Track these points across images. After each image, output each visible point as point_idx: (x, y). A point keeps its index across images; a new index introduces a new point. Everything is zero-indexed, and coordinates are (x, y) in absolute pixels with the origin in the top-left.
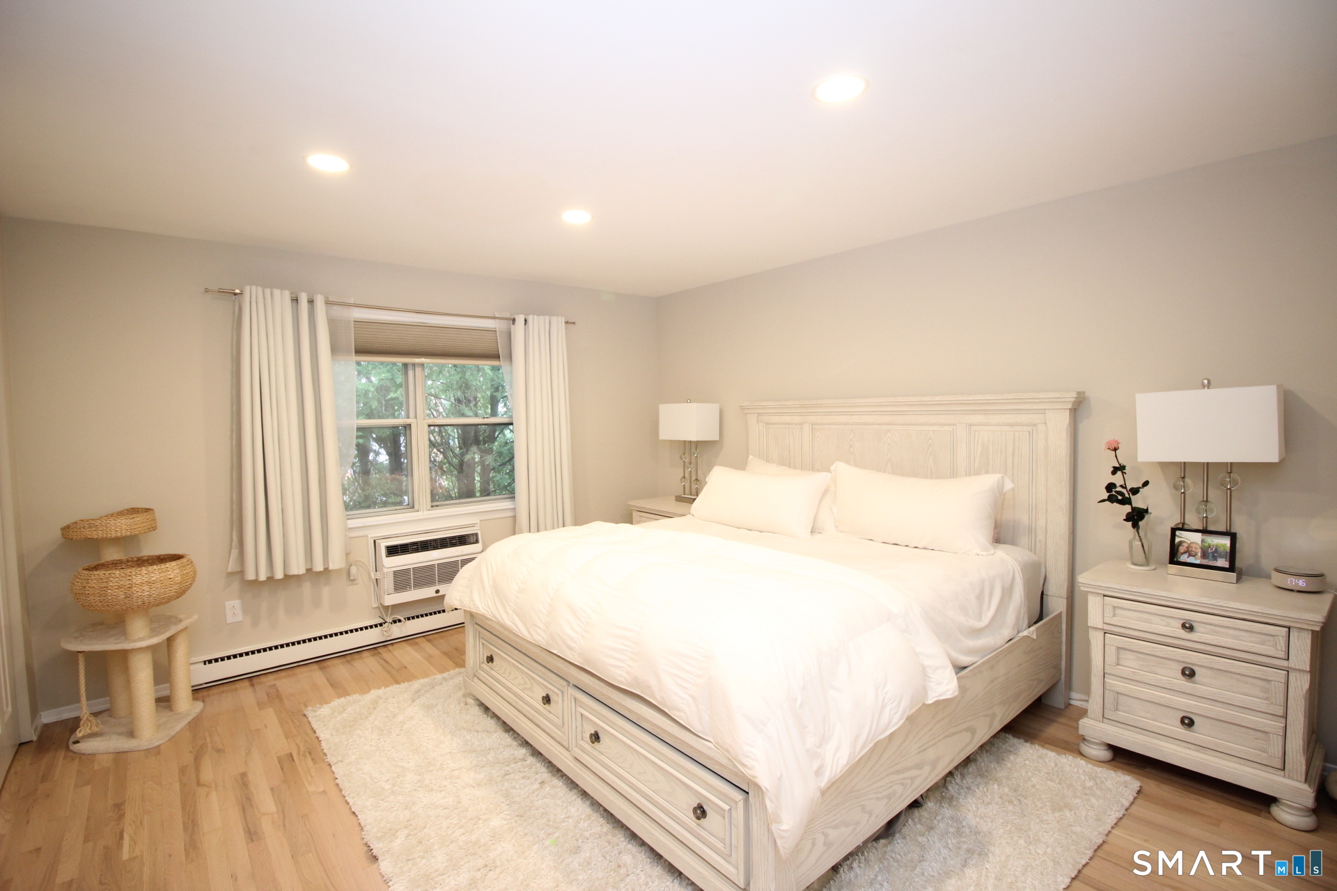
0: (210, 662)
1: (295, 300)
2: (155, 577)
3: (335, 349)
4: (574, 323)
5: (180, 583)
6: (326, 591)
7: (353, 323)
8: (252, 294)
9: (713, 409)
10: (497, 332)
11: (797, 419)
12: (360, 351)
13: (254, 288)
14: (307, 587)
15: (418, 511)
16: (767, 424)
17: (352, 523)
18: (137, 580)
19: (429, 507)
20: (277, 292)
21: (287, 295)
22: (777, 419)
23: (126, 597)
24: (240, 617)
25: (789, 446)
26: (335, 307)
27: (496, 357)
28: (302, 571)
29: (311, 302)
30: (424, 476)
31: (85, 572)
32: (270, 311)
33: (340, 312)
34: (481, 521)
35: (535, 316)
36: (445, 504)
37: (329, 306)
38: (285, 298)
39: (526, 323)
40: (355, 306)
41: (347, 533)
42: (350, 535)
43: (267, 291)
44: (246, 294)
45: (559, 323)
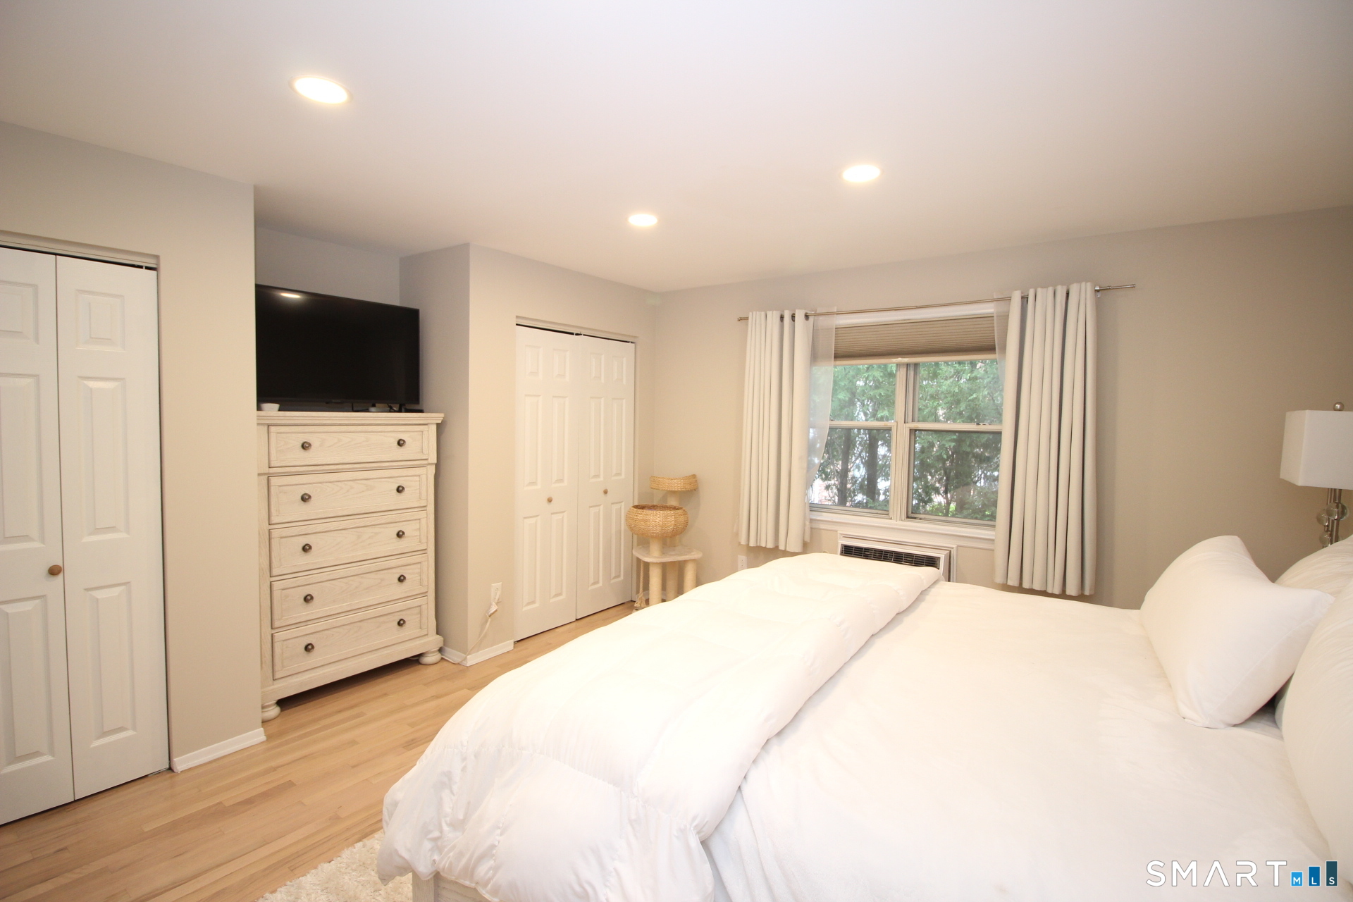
1: (782, 318)
3: (813, 359)
4: (1133, 287)
5: (674, 526)
7: (834, 330)
8: (756, 317)
10: (995, 318)
12: (837, 357)
13: (755, 313)
15: (891, 519)
19: (905, 517)
20: (769, 313)
21: (776, 315)
23: (645, 528)
26: (821, 318)
29: (793, 317)
30: (900, 483)
32: (763, 329)
33: (824, 322)
34: (958, 546)
35: (1039, 290)
36: (925, 519)
37: (816, 318)
38: (774, 317)
39: (1025, 299)
40: (838, 313)
41: (808, 523)
42: (822, 526)
43: (763, 313)
44: (750, 318)
45: (1083, 294)
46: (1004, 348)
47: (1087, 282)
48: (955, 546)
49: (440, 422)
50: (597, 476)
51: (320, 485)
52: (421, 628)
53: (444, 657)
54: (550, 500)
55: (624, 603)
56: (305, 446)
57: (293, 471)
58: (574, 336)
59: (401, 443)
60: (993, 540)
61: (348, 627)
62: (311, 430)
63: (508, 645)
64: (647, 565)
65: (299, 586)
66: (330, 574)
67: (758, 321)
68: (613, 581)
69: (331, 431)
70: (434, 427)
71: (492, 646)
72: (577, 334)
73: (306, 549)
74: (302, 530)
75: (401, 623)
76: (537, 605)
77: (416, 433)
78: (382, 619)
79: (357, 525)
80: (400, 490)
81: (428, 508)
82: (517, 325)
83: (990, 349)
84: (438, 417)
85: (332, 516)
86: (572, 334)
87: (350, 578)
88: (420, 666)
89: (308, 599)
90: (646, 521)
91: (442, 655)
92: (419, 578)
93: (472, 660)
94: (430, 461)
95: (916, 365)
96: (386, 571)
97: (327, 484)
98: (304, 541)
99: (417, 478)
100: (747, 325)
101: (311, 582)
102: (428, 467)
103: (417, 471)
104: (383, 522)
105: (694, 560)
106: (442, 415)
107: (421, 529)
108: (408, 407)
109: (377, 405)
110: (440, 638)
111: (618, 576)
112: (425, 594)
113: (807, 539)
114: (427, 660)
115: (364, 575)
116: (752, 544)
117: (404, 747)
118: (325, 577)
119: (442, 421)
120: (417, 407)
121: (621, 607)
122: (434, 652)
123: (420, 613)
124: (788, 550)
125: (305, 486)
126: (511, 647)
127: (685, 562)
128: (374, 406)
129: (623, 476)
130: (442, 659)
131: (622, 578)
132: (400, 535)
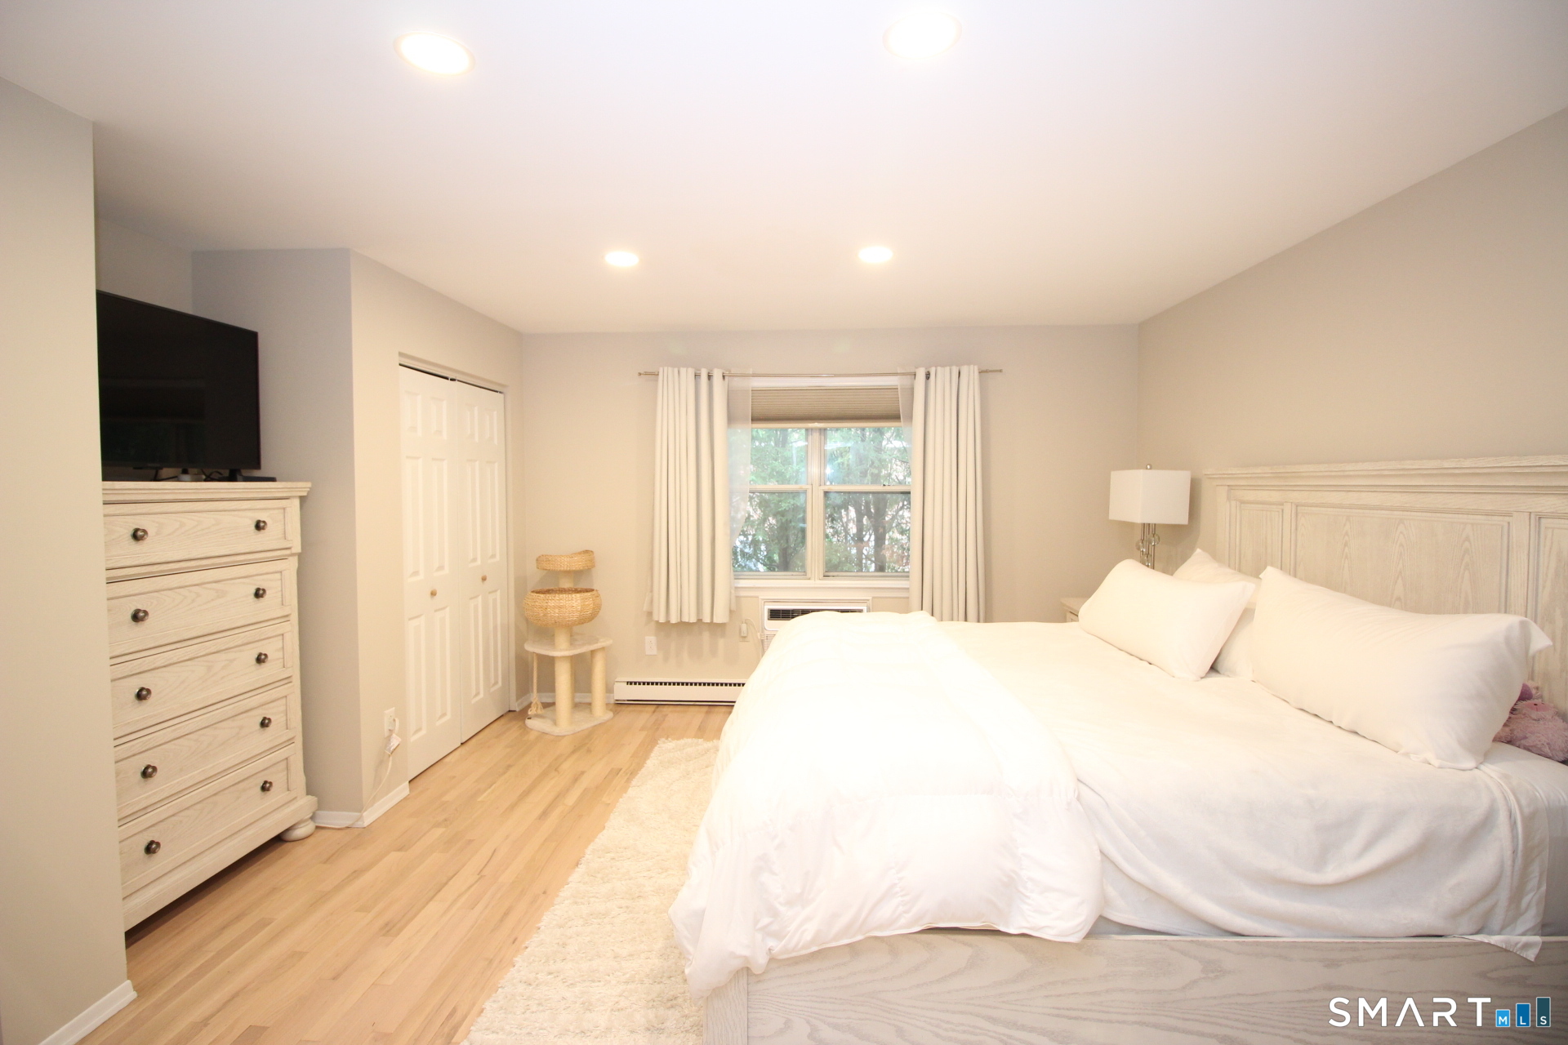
0: (631, 683)
1: (697, 376)
2: (563, 603)
3: (731, 419)
4: (1001, 371)
5: (581, 611)
6: (721, 642)
7: (751, 392)
8: (667, 373)
9: (1182, 479)
10: (898, 391)
11: (1275, 496)
12: (756, 419)
13: (666, 368)
14: (706, 636)
15: (810, 579)
16: (1242, 502)
17: (742, 583)
18: (551, 603)
19: (821, 576)
20: (683, 370)
21: (691, 372)
22: (1250, 495)
23: (544, 615)
24: (655, 652)
25: (1266, 538)
26: (736, 379)
27: (896, 417)
28: (693, 620)
29: (710, 377)
30: (817, 544)
31: (532, 594)
32: (677, 387)
33: (738, 383)
34: (873, 598)
35: (939, 368)
36: (838, 576)
37: (730, 378)
38: (687, 374)
39: (928, 376)
40: (754, 375)
41: (733, 591)
42: (742, 593)
43: (676, 370)
44: (661, 374)
45: (971, 373)
46: (910, 418)
47: (974, 365)
48: (870, 598)
49: (305, 494)
50: (475, 560)
51: (156, 594)
52: (288, 790)
53: (317, 825)
54: (433, 594)
55: (502, 716)
56: (137, 536)
57: (123, 574)
58: (449, 381)
59: (259, 526)
60: (908, 589)
61: (198, 806)
62: (144, 511)
63: (403, 790)
64: (548, 663)
65: (134, 755)
66: (175, 730)
67: (670, 379)
68: (492, 690)
69: (172, 510)
70: (297, 502)
71: (387, 794)
72: (451, 380)
73: (142, 695)
74: (135, 666)
75: (266, 787)
76: (423, 732)
77: (276, 511)
78: (241, 786)
79: (207, 651)
80: (259, 594)
81: (291, 618)
82: (400, 365)
83: (895, 417)
84: (303, 487)
85: (176, 640)
86: (447, 378)
87: (200, 732)
88: (288, 844)
89: (147, 773)
90: (560, 607)
91: (315, 822)
92: (284, 718)
93: (369, 817)
94: (294, 550)
95: (825, 429)
96: (244, 715)
97: (165, 592)
98: (135, 685)
99: (278, 576)
100: (657, 380)
101: (151, 745)
102: (290, 558)
103: (279, 565)
104: (240, 642)
105: (603, 649)
106: (309, 485)
107: (284, 648)
108: (245, 473)
109: (190, 470)
110: (312, 799)
111: (496, 683)
112: (291, 741)
113: (734, 607)
114: (299, 832)
115: (217, 725)
116: (674, 620)
117: (384, 935)
118: (169, 734)
119: (309, 492)
120: (257, 473)
121: (502, 721)
122: (306, 821)
123: (287, 768)
124: (715, 621)
125: (135, 598)
126: (407, 792)
127: (593, 652)
128: (185, 472)
129: (498, 558)
130: (317, 827)
131: (500, 684)
132: (260, 659)
